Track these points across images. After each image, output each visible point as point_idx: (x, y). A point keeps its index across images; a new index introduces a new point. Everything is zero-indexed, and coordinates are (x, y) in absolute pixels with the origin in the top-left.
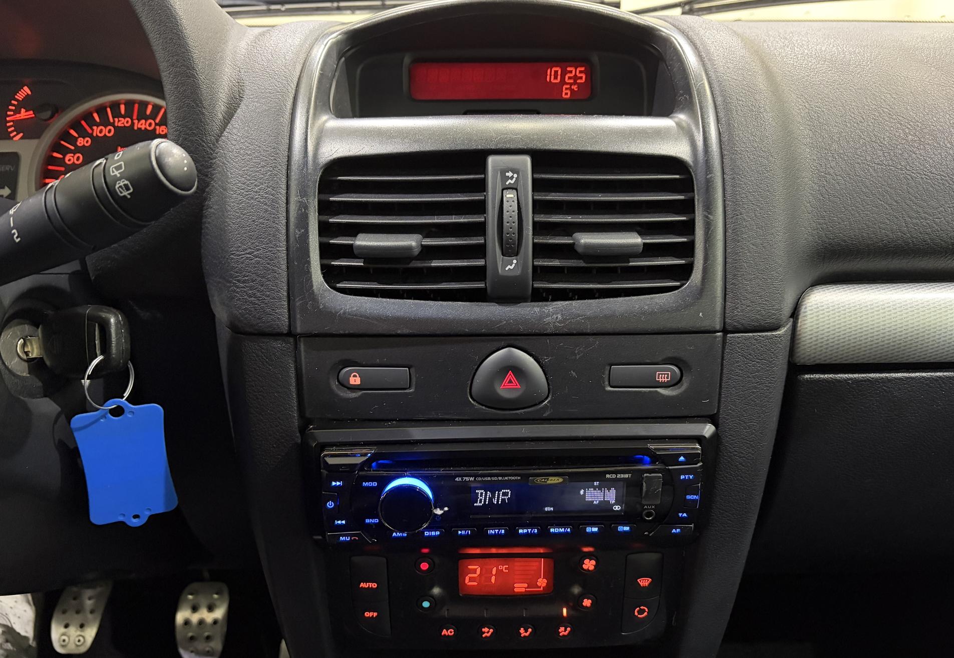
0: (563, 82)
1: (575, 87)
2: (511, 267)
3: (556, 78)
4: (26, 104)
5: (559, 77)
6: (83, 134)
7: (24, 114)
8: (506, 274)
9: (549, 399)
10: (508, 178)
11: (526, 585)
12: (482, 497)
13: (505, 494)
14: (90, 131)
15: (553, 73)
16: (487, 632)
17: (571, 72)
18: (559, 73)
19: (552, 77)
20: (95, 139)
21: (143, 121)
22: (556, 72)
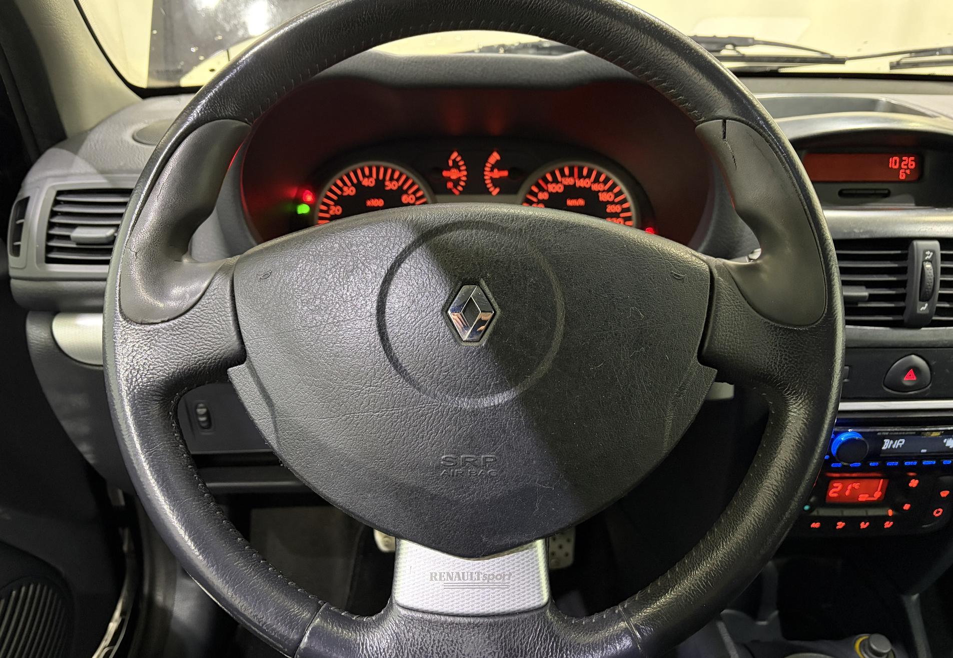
0: (900, 168)
1: (908, 172)
2: (924, 308)
3: (895, 165)
4: (497, 166)
5: (898, 164)
6: (542, 189)
7: (497, 174)
8: (920, 312)
9: (930, 385)
10: (927, 255)
11: (867, 495)
12: (887, 444)
13: (901, 442)
14: (546, 188)
15: (894, 161)
16: (840, 525)
17: (905, 161)
18: (898, 161)
19: (893, 164)
20: (551, 194)
21: (582, 180)
22: (896, 160)
